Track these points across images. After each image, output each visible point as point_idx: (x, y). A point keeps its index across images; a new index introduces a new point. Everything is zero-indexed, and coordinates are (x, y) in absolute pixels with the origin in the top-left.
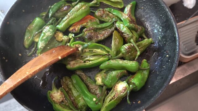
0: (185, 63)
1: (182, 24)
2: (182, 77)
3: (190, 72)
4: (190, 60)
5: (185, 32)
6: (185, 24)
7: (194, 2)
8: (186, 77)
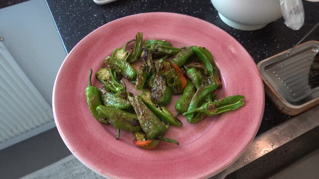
0: (292, 117)
1: (285, 54)
2: (288, 140)
3: (302, 131)
4: (301, 111)
5: (291, 66)
6: (290, 55)
7: (301, 20)
8: (295, 139)
